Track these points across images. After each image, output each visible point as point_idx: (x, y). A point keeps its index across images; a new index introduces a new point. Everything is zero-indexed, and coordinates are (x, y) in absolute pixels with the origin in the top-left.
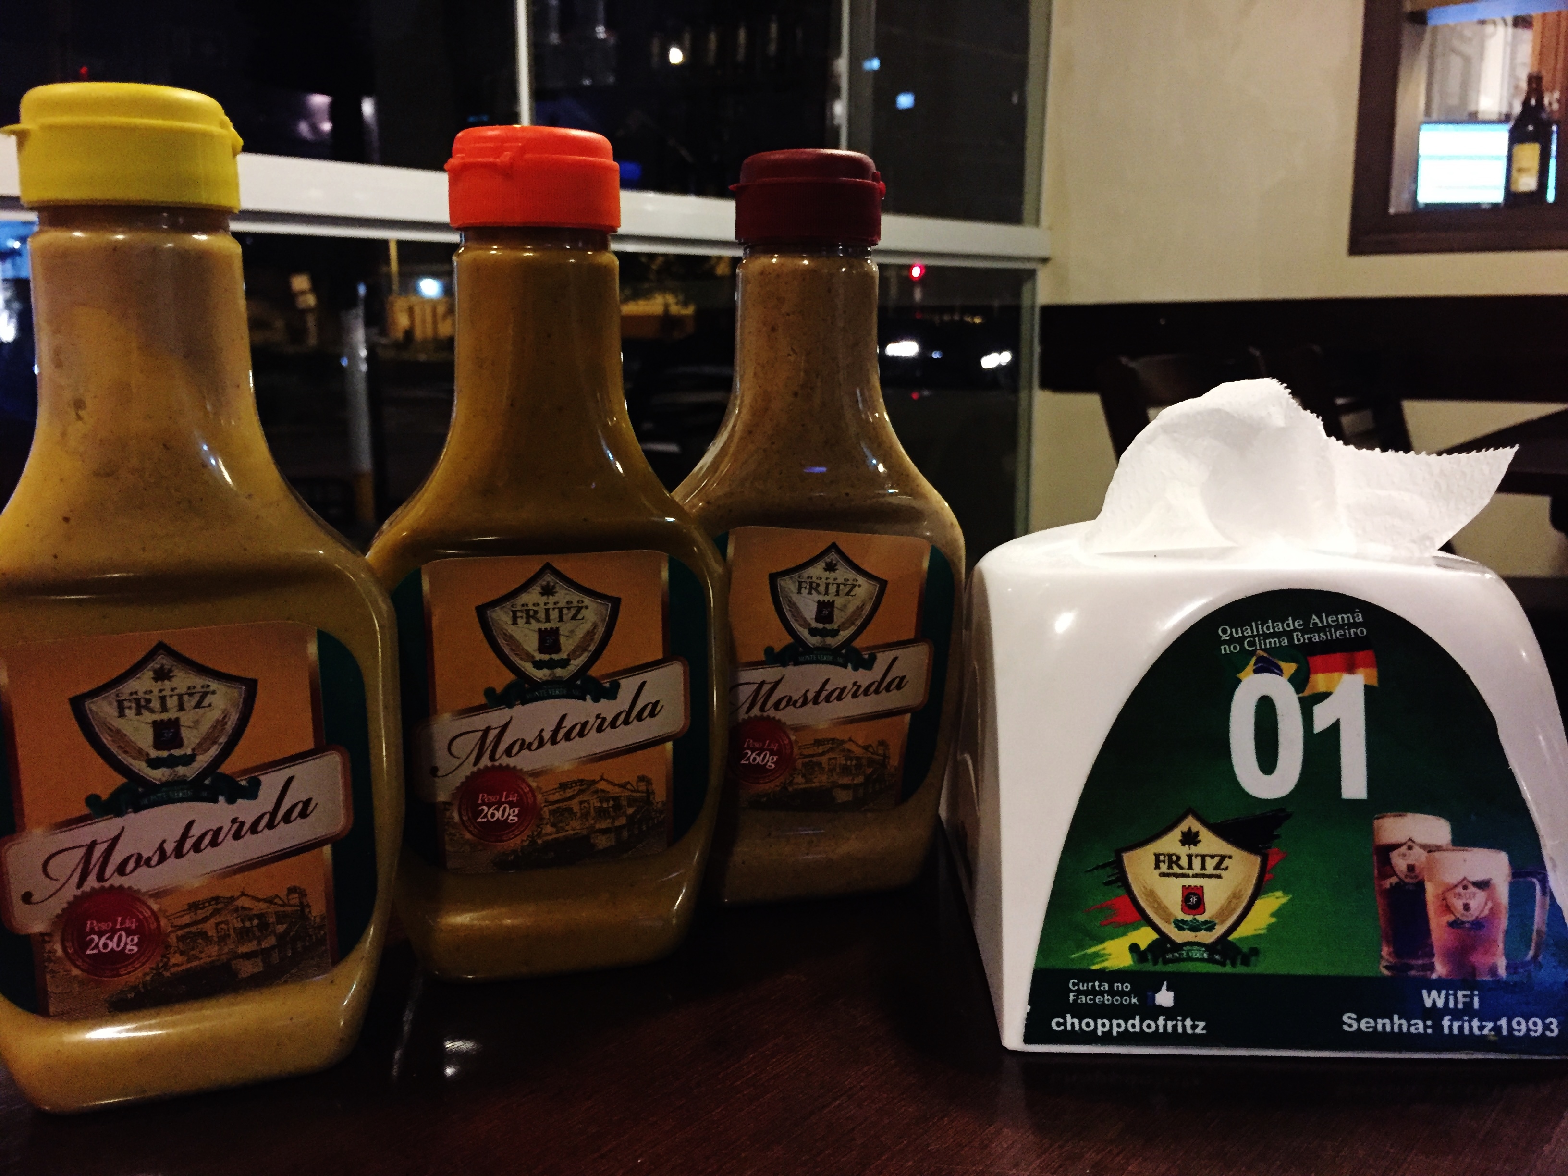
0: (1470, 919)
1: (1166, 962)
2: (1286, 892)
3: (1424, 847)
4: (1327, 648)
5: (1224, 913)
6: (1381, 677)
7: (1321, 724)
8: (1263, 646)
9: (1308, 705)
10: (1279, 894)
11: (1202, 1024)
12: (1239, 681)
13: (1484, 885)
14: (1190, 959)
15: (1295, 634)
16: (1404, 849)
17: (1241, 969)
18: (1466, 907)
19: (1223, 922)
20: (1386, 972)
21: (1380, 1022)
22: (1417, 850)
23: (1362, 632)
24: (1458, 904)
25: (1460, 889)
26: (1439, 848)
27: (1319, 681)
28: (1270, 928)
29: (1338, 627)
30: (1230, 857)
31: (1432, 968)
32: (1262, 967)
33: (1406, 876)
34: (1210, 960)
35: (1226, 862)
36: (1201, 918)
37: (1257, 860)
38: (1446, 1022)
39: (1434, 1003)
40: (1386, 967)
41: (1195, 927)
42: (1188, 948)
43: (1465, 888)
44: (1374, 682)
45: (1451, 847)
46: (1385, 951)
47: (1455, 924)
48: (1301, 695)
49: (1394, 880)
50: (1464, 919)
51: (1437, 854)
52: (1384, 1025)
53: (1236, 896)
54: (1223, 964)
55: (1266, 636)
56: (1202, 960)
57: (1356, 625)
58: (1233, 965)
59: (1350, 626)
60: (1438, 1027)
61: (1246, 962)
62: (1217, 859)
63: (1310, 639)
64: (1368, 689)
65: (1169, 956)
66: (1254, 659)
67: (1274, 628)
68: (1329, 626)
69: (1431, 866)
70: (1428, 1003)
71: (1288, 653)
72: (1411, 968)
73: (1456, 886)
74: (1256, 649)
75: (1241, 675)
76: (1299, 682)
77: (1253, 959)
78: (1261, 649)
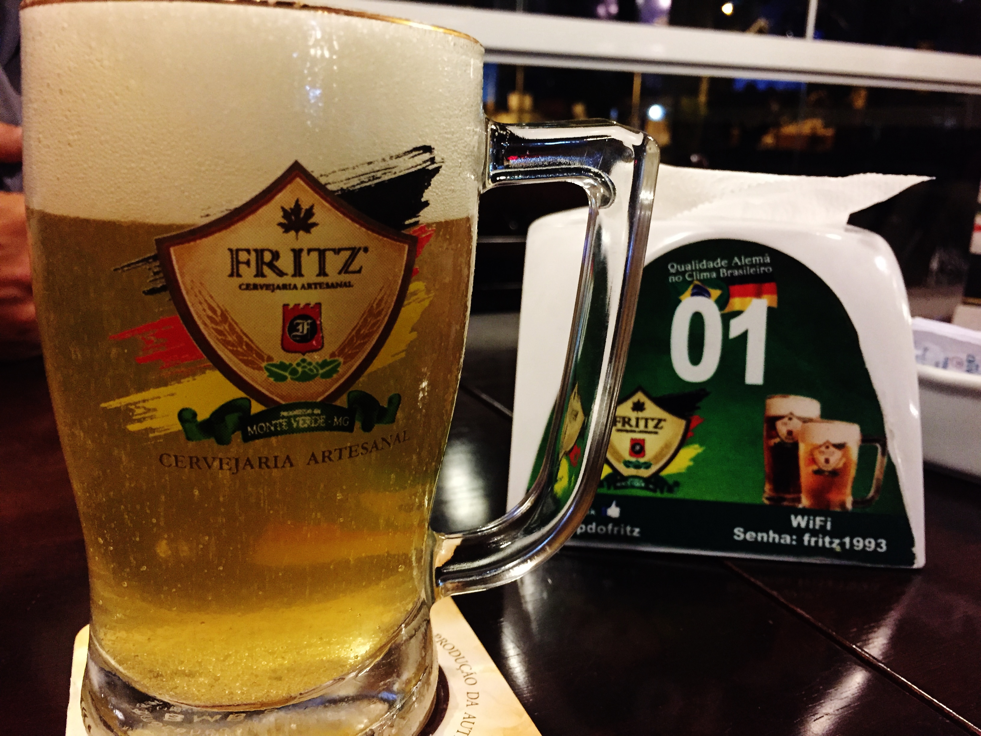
0: (830, 469)
1: (616, 488)
2: (701, 445)
3: (799, 418)
4: (744, 280)
5: (657, 458)
6: (779, 302)
7: (734, 332)
8: (698, 278)
9: (726, 319)
10: (697, 446)
11: (637, 530)
12: (679, 301)
13: (841, 446)
14: (633, 487)
15: (721, 270)
16: (786, 420)
17: (666, 495)
18: (827, 461)
19: (657, 463)
20: (766, 502)
21: (760, 535)
22: (795, 421)
23: (769, 270)
24: (821, 459)
25: (823, 449)
26: (811, 420)
27: (736, 303)
28: (689, 468)
29: (752, 266)
30: (665, 420)
31: (799, 500)
32: (680, 494)
33: (786, 438)
34: (646, 488)
35: (662, 424)
36: (642, 460)
37: (682, 424)
38: (806, 537)
39: (799, 524)
40: (768, 499)
41: (637, 466)
42: (631, 479)
43: (827, 447)
44: (775, 305)
45: (819, 419)
46: (767, 487)
47: (818, 472)
48: (723, 312)
49: (777, 440)
50: (825, 469)
51: (809, 424)
52: (762, 538)
53: (667, 446)
54: (654, 491)
55: (701, 271)
56: (640, 488)
57: (765, 265)
58: (662, 492)
59: (761, 265)
60: (800, 540)
61: (671, 489)
62: (655, 422)
63: (732, 274)
64: (770, 310)
65: (619, 484)
66: (691, 287)
67: (707, 265)
68: (746, 265)
69: (803, 432)
70: (795, 524)
71: (716, 283)
72: (784, 500)
73: (820, 446)
74: (693, 280)
75: (682, 297)
76: (722, 303)
77: (676, 489)
78: (697, 280)
